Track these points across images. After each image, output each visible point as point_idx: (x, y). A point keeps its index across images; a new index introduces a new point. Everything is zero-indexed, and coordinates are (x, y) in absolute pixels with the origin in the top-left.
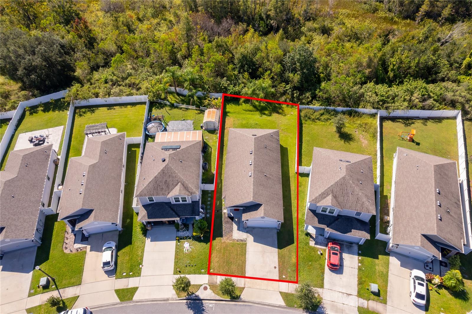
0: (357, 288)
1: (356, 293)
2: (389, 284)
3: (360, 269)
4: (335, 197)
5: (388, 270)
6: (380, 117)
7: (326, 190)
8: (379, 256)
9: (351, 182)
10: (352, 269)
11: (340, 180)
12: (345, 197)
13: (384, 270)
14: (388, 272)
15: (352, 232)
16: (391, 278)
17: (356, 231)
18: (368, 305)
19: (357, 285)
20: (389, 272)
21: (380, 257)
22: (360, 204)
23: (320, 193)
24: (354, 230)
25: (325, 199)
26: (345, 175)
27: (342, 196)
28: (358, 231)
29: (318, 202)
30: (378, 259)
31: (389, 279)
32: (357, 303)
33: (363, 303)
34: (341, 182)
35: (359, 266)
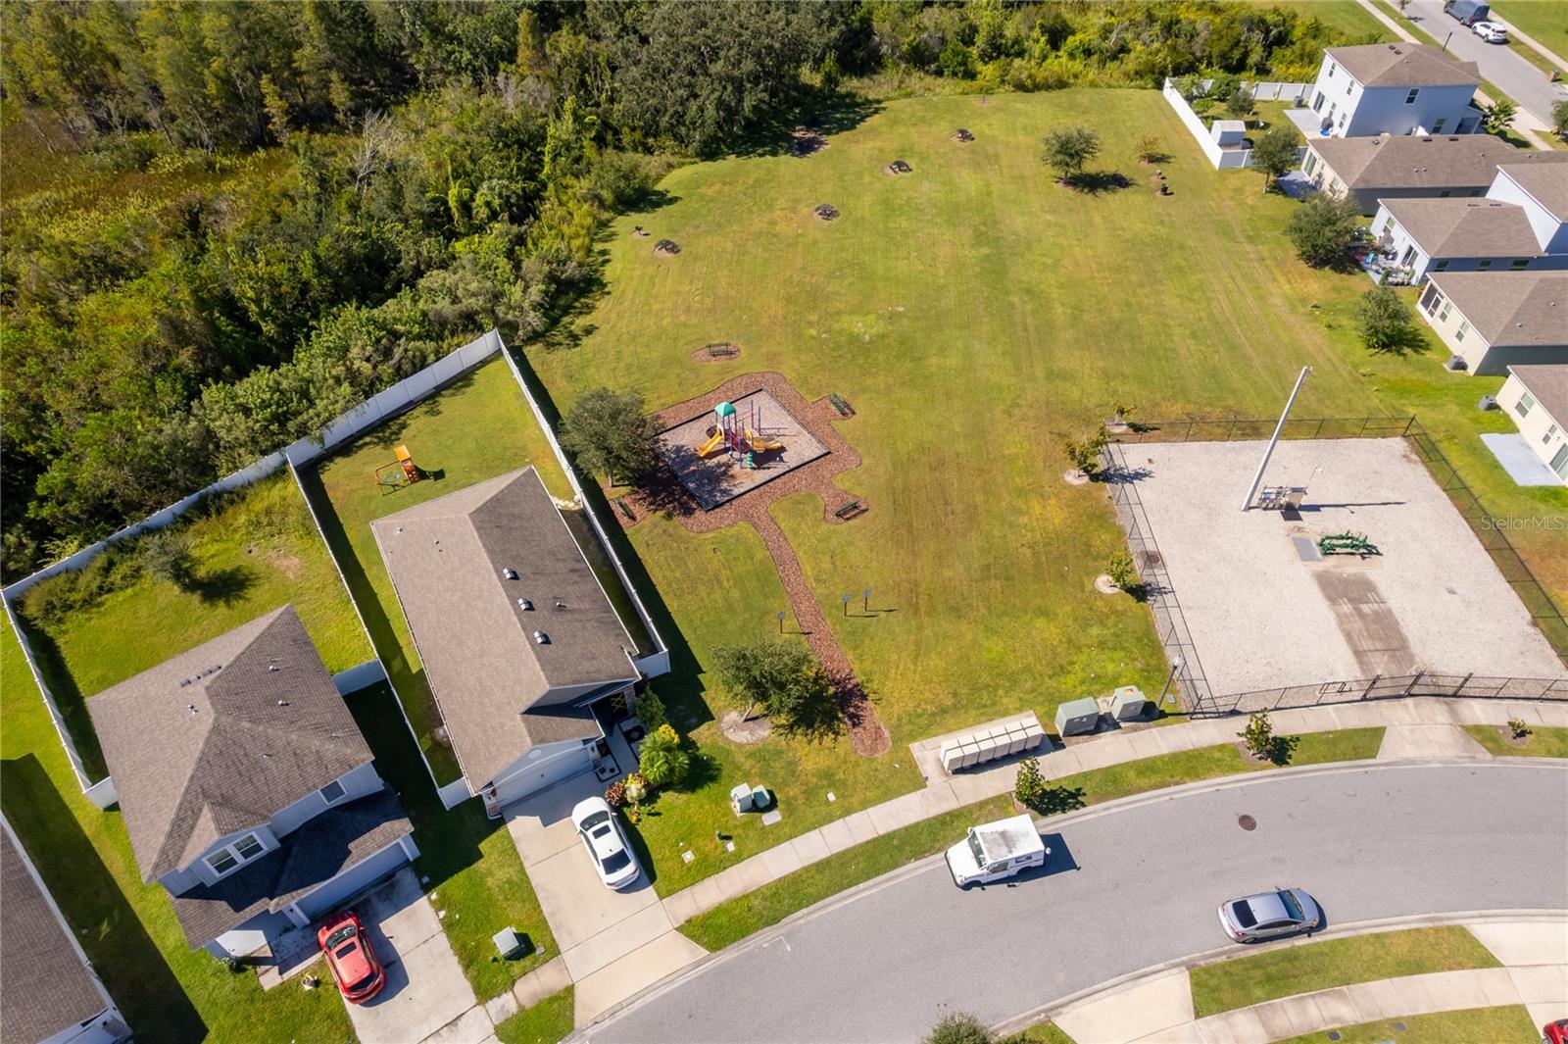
0: (467, 985)
1: (472, 999)
2: (541, 897)
3: (448, 926)
4: (223, 802)
5: (521, 864)
6: (296, 468)
7: (182, 804)
8: (480, 846)
9: (246, 725)
10: (428, 945)
11: (206, 743)
12: (255, 780)
13: (511, 871)
14: (522, 871)
15: (354, 851)
16: (537, 876)
17: (361, 839)
18: (517, 1001)
19: (463, 976)
20: (526, 865)
21: (483, 846)
22: (310, 764)
23: (167, 828)
24: (356, 842)
25: (196, 831)
26: (216, 720)
27: (245, 783)
28: (367, 836)
29: (179, 858)
30: (481, 856)
31: (533, 884)
32: (488, 1023)
33: (503, 1006)
34: (216, 746)
35: (441, 920)
